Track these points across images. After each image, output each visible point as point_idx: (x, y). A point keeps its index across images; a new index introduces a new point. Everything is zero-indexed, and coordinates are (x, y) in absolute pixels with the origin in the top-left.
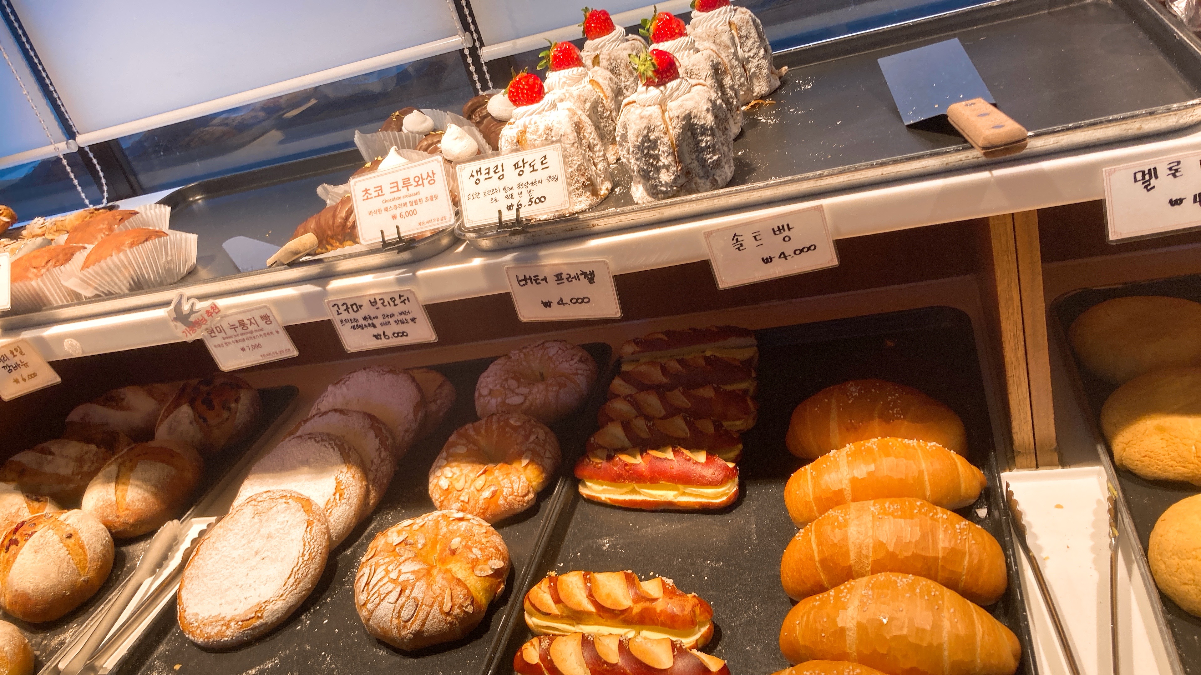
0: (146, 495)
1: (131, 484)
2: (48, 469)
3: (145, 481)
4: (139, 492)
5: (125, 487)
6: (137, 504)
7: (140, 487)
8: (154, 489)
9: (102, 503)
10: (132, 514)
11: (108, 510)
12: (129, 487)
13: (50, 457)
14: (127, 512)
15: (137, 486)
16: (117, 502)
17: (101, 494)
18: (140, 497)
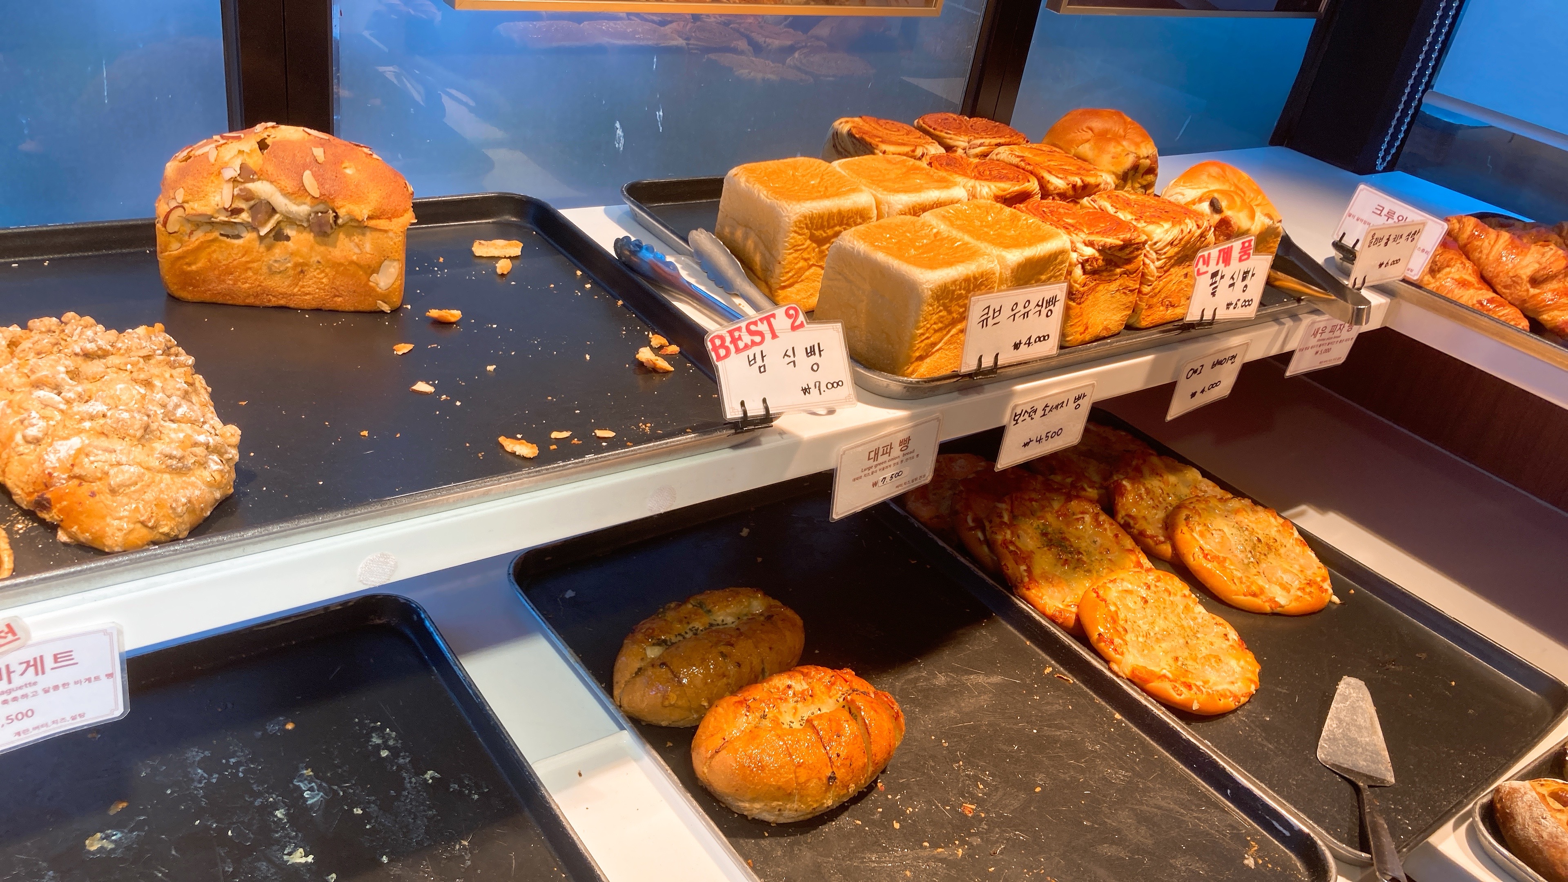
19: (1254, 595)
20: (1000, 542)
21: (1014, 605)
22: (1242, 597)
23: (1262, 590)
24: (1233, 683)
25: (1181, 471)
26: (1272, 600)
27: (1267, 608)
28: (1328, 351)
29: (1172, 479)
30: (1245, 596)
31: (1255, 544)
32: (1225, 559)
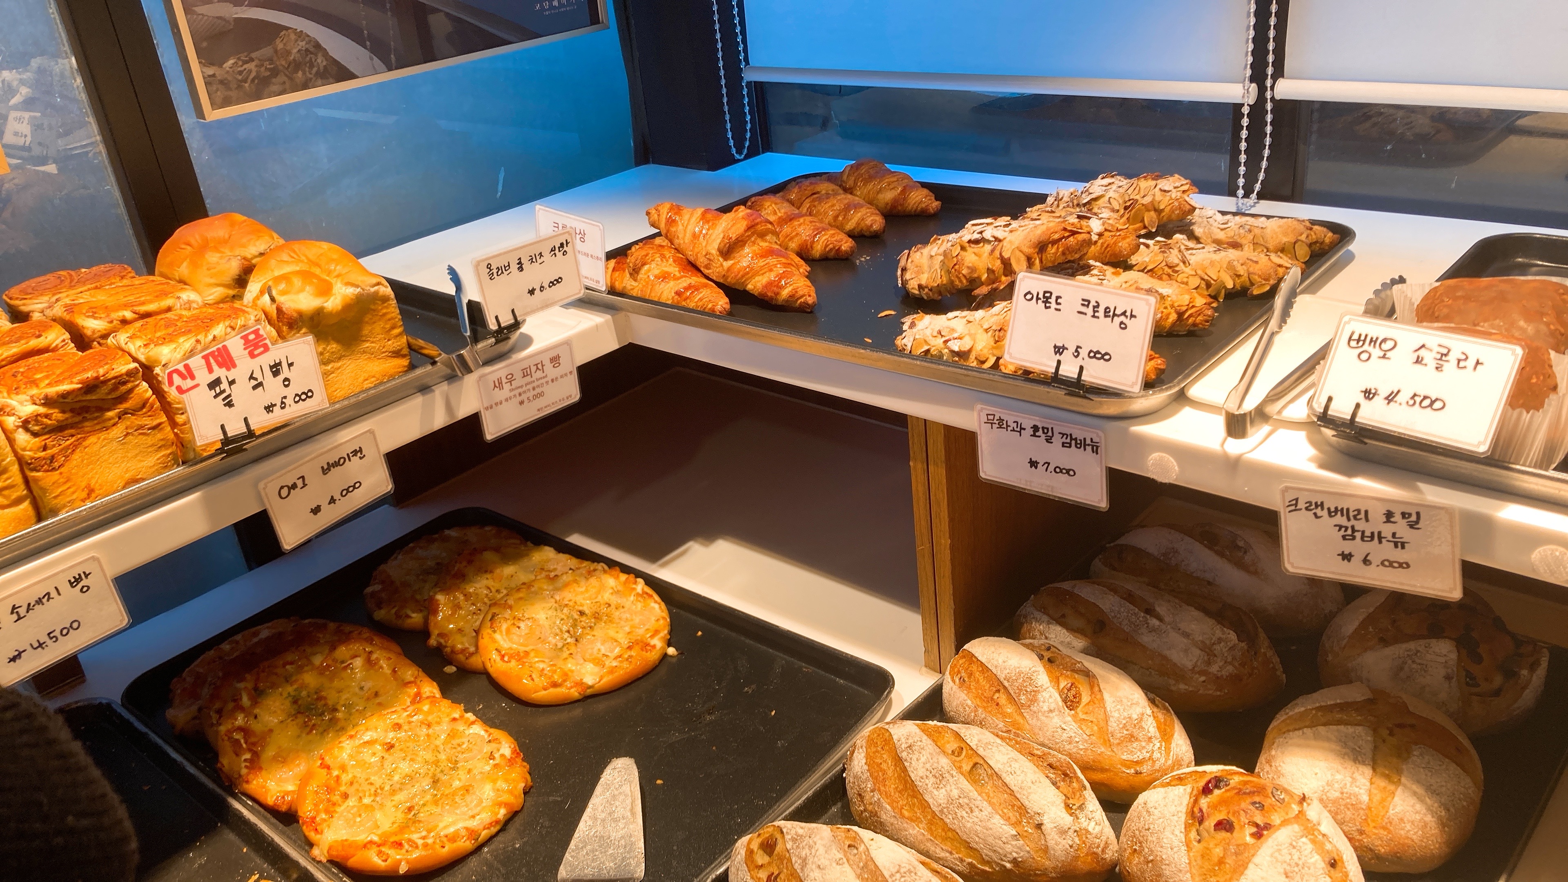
0: (1428, 818)
1: (1405, 786)
2: (1146, 639)
3: (1432, 790)
4: (1418, 806)
5: (1392, 787)
6: (1408, 827)
7: (1421, 800)
8: (1443, 813)
9: (1337, 794)
10: (1391, 840)
11: (1348, 813)
12: (1400, 790)
13: (1155, 622)
14: (1383, 832)
15: (1415, 794)
16: (1369, 808)
17: (1338, 777)
18: (1418, 817)
19: (555, 685)
20: (223, 733)
21: (228, 807)
22: (544, 692)
23: (566, 675)
24: (473, 817)
25: (527, 555)
26: (580, 684)
27: (575, 693)
28: (541, 394)
29: (509, 570)
30: (545, 689)
31: (576, 620)
32: (527, 653)
